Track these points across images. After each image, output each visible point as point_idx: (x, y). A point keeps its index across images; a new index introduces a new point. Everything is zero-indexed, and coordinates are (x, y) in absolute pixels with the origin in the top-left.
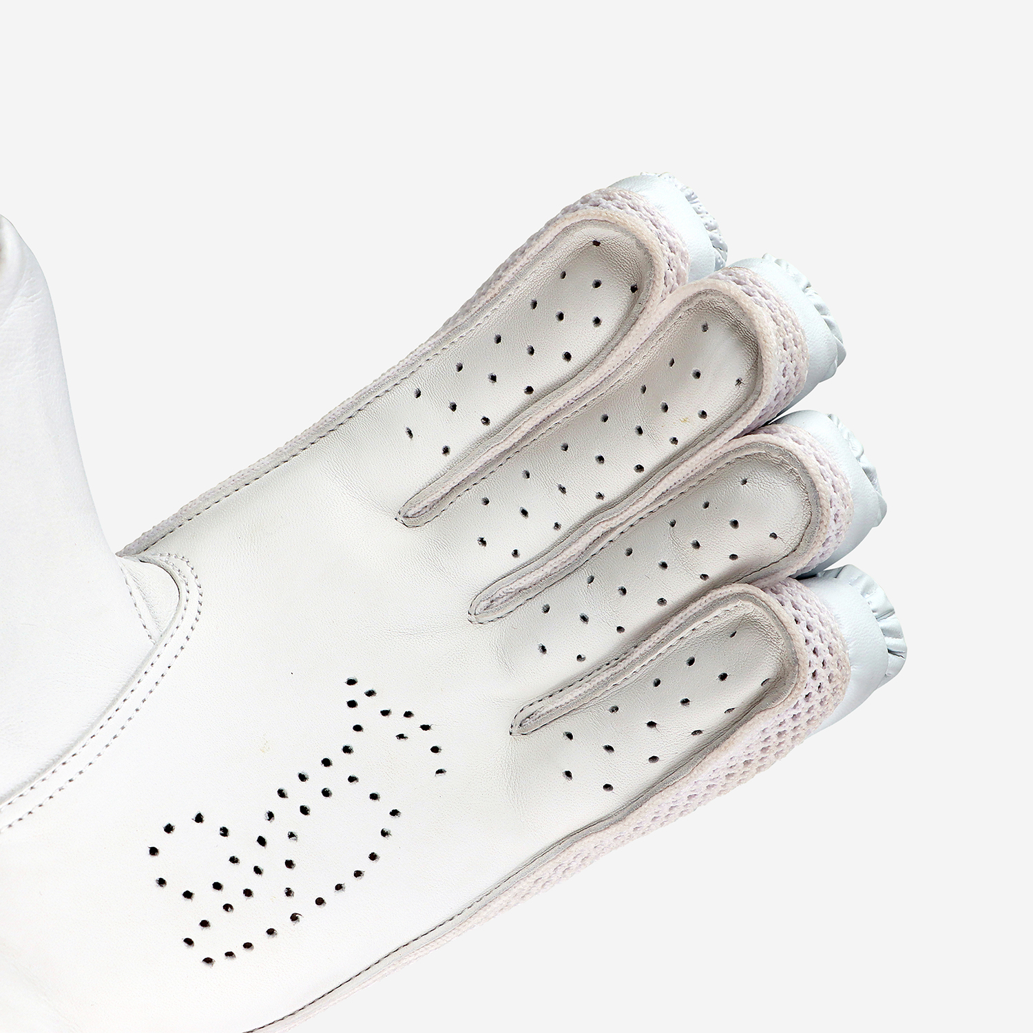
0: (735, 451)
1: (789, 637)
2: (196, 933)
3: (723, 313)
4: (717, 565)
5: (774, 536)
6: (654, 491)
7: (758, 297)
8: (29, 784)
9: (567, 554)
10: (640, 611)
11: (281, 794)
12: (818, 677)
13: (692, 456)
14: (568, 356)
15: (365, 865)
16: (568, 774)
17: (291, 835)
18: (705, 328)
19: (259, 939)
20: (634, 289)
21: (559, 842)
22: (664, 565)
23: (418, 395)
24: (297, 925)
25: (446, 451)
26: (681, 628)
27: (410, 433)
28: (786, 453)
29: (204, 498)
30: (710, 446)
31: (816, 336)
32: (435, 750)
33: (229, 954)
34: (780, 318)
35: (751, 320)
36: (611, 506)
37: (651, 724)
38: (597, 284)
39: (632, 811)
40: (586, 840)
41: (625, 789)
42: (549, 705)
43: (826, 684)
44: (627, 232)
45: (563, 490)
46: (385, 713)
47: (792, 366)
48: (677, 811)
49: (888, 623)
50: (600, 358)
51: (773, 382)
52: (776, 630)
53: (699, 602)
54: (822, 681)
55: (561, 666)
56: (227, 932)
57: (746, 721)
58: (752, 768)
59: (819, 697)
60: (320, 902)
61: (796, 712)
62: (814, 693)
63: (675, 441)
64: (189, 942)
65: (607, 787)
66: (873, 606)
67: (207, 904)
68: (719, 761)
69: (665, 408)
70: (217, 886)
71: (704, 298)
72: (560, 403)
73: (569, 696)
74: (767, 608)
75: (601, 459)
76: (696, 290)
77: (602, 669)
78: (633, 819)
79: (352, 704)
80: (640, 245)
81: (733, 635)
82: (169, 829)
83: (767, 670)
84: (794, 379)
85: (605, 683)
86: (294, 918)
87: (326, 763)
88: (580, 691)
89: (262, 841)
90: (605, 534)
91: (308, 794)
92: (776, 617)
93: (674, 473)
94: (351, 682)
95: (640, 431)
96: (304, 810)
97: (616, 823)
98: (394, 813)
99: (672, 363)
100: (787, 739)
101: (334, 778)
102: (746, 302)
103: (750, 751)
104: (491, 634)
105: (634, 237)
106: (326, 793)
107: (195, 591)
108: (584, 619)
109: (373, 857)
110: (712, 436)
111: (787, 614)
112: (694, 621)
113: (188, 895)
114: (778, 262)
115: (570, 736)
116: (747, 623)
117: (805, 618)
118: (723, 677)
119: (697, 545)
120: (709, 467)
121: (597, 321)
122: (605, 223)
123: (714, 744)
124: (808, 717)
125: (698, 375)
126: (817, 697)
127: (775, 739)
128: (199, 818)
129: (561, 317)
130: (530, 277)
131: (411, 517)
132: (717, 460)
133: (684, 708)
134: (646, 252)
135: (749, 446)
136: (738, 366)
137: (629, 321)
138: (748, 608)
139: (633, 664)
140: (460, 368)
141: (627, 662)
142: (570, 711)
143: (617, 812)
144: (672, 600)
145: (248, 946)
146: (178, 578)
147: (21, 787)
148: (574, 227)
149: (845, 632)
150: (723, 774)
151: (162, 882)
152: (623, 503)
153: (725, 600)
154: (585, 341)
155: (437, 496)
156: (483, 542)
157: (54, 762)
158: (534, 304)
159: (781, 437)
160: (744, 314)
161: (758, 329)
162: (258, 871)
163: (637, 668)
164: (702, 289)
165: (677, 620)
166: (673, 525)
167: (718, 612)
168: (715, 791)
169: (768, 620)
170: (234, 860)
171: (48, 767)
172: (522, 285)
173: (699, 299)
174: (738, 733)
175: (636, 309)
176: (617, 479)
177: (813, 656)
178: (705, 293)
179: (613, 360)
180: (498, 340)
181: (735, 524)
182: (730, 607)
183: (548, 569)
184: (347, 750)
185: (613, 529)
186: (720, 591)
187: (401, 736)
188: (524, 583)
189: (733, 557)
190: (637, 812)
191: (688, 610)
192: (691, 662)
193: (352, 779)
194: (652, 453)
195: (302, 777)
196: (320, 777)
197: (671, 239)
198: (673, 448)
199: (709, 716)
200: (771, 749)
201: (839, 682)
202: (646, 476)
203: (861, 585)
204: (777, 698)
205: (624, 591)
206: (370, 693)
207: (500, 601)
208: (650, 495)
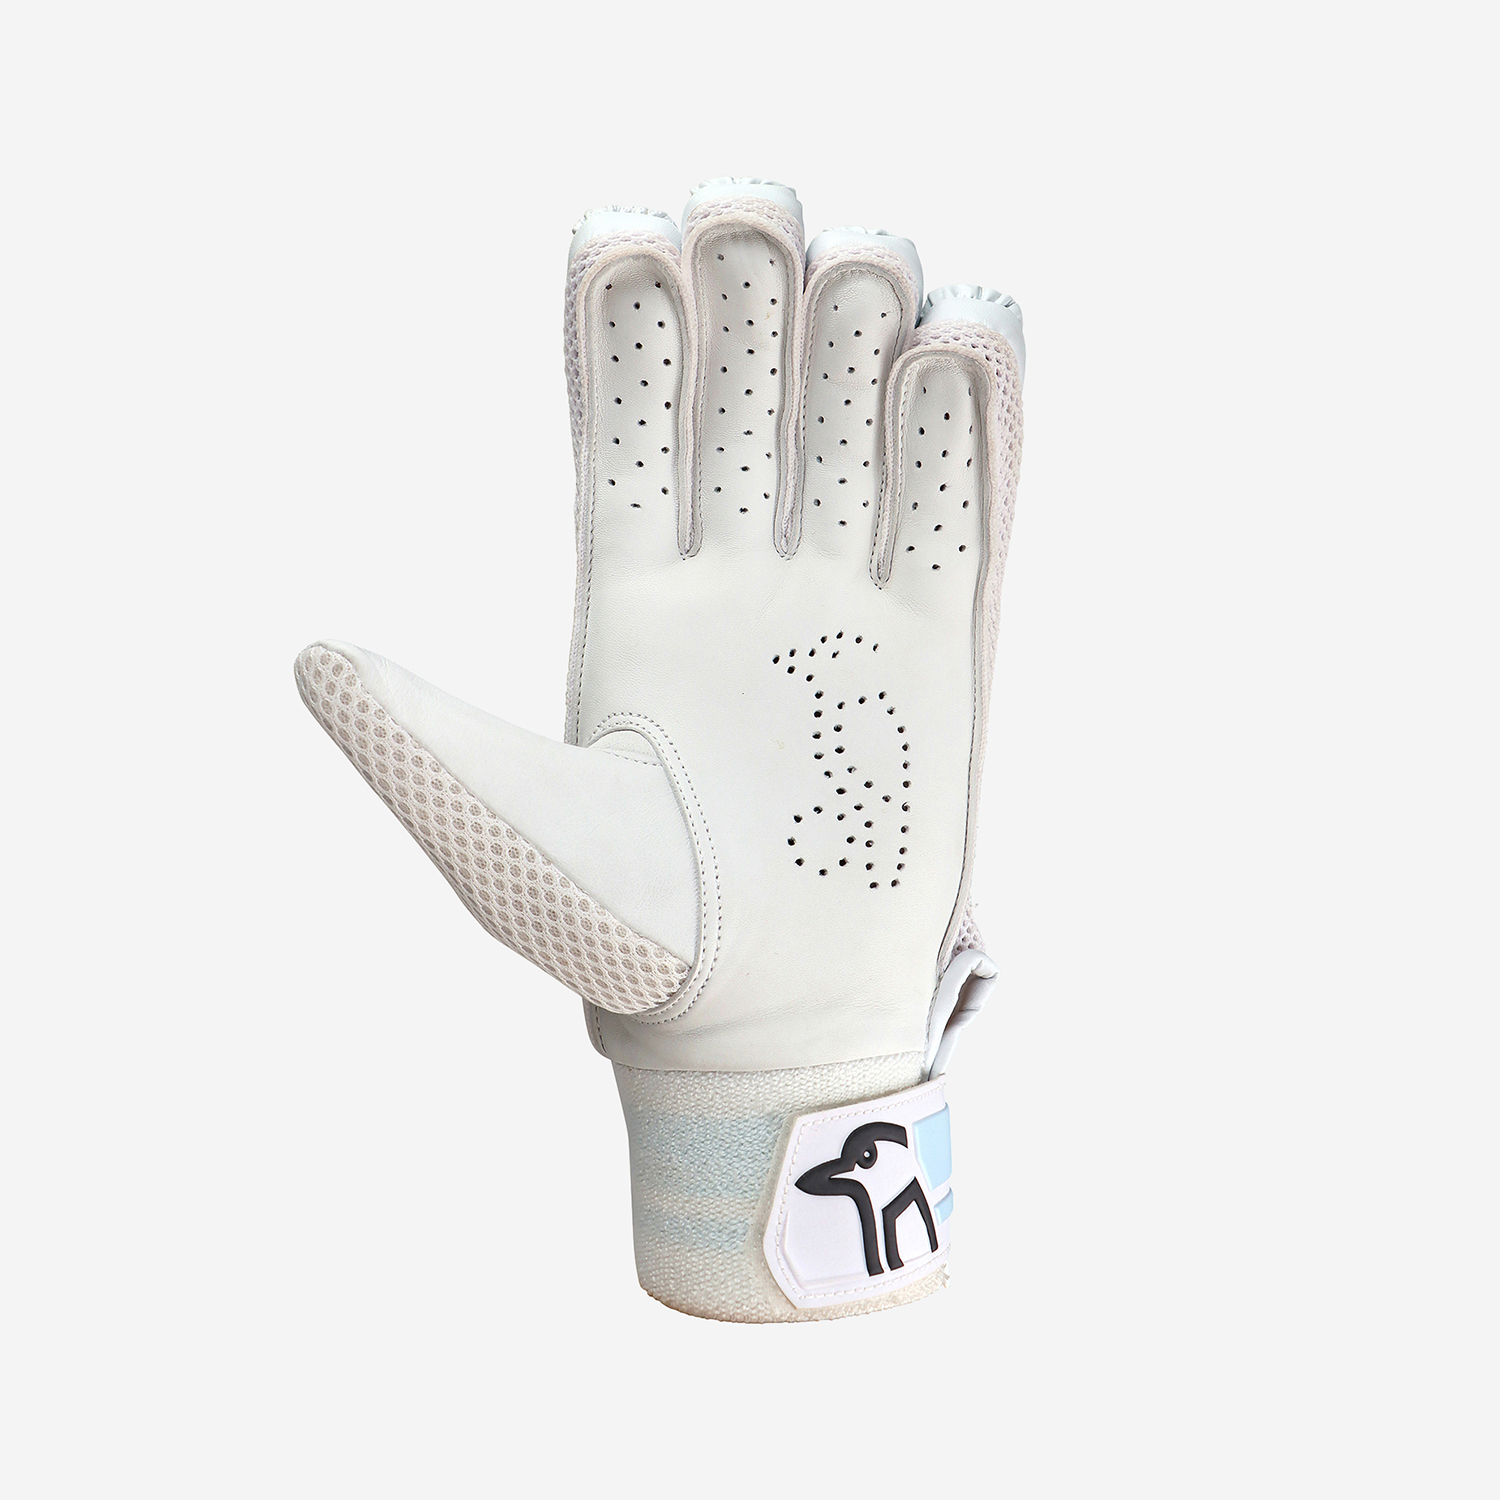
0: (811, 300)
1: (954, 353)
2: (871, 876)
3: (720, 239)
4: (872, 367)
5: (884, 315)
6: (795, 373)
7: (726, 210)
8: (700, 904)
9: (791, 462)
10: (864, 442)
11: (818, 757)
12: (991, 357)
13: (793, 329)
14: (667, 362)
15: (903, 739)
16: (935, 567)
17: (850, 770)
18: (721, 258)
19: (903, 840)
20: (658, 285)
21: (974, 609)
22: (848, 402)
23: (613, 483)
24: (911, 809)
25: (665, 491)
26: (895, 422)
27: (635, 505)
28: (839, 267)
29: (571, 682)
30: (797, 312)
31: (775, 196)
32: (859, 640)
33: (900, 867)
34: (750, 207)
35: (741, 224)
36: (782, 410)
37: (943, 488)
38: (637, 306)
39: (988, 544)
40: (986, 590)
41: (971, 540)
42: (881, 548)
43: (999, 355)
44: (621, 259)
45: (749, 433)
46: (812, 653)
47: (785, 223)
48: (1008, 520)
49: (985, 295)
50: (685, 341)
51: (788, 241)
52: (943, 359)
53: (887, 397)
54: (995, 356)
55: (861, 521)
56: (885, 858)
57: (985, 423)
58: (1016, 447)
59: (1004, 366)
60: (906, 784)
61: (1002, 389)
62: (999, 367)
63: (774, 334)
64: (874, 885)
65: (961, 549)
66: (969, 296)
67: (858, 854)
68: (997, 463)
69: (751, 322)
70: (850, 840)
71: (701, 244)
72: (692, 391)
73: (885, 531)
74: (925, 354)
75: (748, 392)
76: (693, 244)
77: (883, 496)
78: (994, 548)
79: (791, 670)
80: (636, 257)
81: (925, 390)
82: (791, 842)
83: (964, 385)
84: (794, 228)
85: (893, 500)
86: (905, 808)
87: (818, 714)
88: (886, 522)
89: (841, 791)
90: (797, 428)
91: (830, 740)
92: (935, 352)
93: (795, 350)
94: (776, 660)
95: (751, 352)
96: (840, 750)
97: (988, 561)
98: (882, 696)
99: (725, 297)
100: (1014, 409)
101: (831, 716)
102: (726, 218)
103: (1005, 438)
104: (806, 551)
105: (628, 257)
106: (838, 729)
107: (639, 720)
108: (842, 481)
109: (901, 730)
110: (792, 307)
111: (937, 345)
112: (897, 410)
113: (843, 863)
114: (701, 186)
115: (911, 548)
116: (924, 375)
117: (947, 337)
118: (947, 417)
119: (852, 370)
120: (807, 325)
121: (661, 324)
122: (604, 269)
123: (984, 456)
124: (1011, 384)
125: (747, 285)
126: (1002, 368)
127: (1007, 415)
128: (798, 819)
129: (639, 346)
130: (595, 346)
131: (689, 548)
132: (808, 315)
133: (948, 457)
134: (645, 257)
135: (815, 288)
136: (762, 255)
137: (677, 302)
138: (916, 366)
139: (894, 471)
140: (617, 441)
141: (890, 475)
142: (894, 538)
143: (982, 556)
144: (873, 415)
145: (902, 851)
146: (623, 726)
147: (700, 911)
148: (589, 292)
149: (973, 321)
150: (1007, 469)
151: (823, 872)
152: (787, 400)
153: (899, 379)
154: (665, 343)
155: (690, 521)
156: (743, 510)
157: (698, 878)
158: (616, 359)
159: (822, 266)
160: (733, 225)
161: (750, 223)
162: (858, 808)
163: (900, 472)
164: (695, 240)
165: (888, 421)
166: (826, 377)
167: (903, 389)
168: (1013, 483)
169: (932, 359)
170: (841, 818)
171: (698, 884)
172: (596, 357)
173: (699, 248)
174: (989, 434)
175: (674, 293)
176: (768, 392)
177: (976, 349)
178: (699, 240)
179: (693, 334)
180: (619, 401)
181: (858, 333)
182: (906, 379)
183: (791, 483)
184: (819, 695)
185: (798, 421)
186: (891, 379)
187: (834, 655)
188: (788, 506)
189: (876, 352)
190: (992, 541)
191: (887, 408)
192: (922, 431)
193: (840, 706)
194: (770, 356)
195: (817, 736)
196: (825, 725)
197: (643, 237)
198: (778, 338)
199: (964, 445)
200: (1014, 423)
201: (1004, 347)
202: (781, 371)
203: (949, 294)
204: (986, 390)
205: (844, 442)
206: (792, 654)
207: (789, 530)
208: (795, 377)
